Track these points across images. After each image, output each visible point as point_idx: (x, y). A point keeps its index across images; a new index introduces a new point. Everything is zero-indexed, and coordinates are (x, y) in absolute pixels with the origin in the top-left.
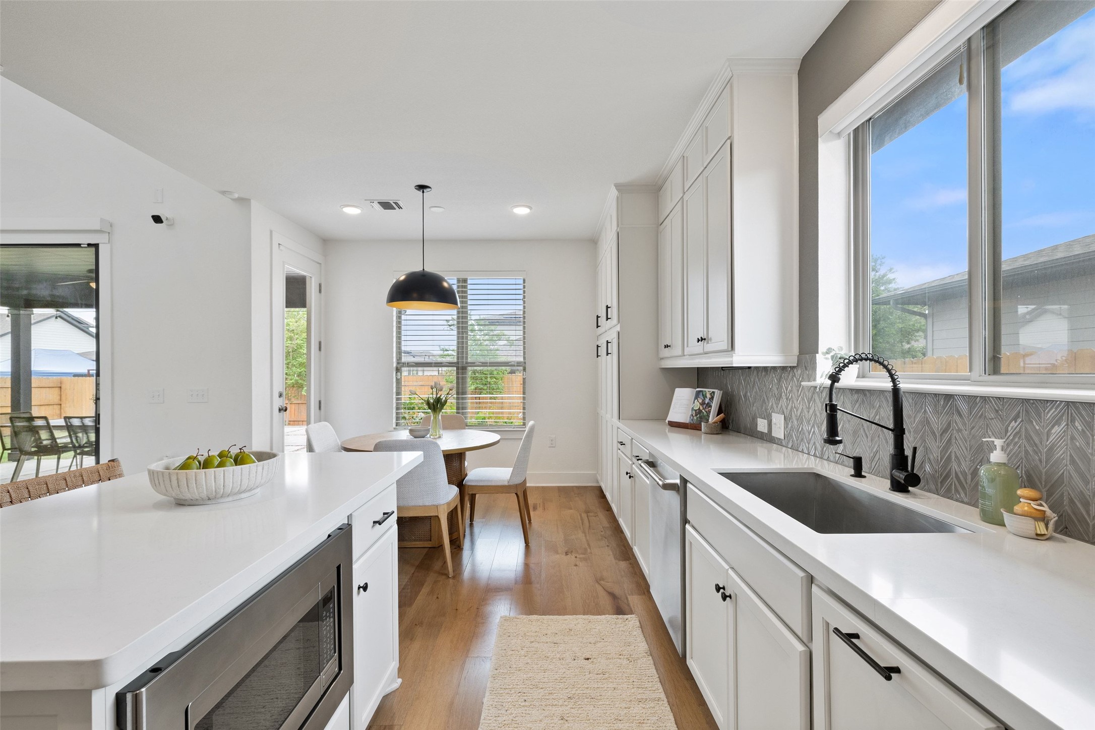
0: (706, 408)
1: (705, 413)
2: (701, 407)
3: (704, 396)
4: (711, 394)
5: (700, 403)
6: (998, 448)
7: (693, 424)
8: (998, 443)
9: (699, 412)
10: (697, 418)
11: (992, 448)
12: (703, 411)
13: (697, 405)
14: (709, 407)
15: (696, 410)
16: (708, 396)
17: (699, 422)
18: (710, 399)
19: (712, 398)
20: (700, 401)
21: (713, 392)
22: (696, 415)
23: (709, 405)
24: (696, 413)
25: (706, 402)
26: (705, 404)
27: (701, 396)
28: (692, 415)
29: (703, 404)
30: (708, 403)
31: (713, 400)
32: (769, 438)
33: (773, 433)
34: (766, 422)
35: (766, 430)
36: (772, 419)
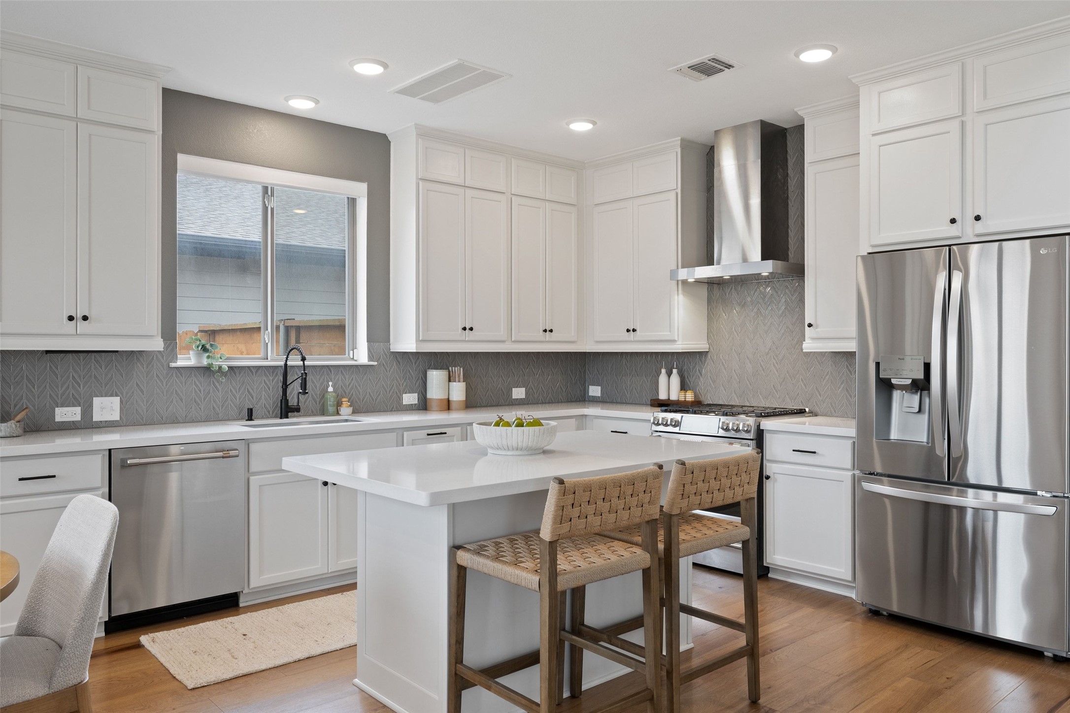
6: (330, 386)
8: (330, 383)
32: (87, 425)
33: (96, 418)
34: (78, 410)
35: (78, 418)
36: (91, 406)
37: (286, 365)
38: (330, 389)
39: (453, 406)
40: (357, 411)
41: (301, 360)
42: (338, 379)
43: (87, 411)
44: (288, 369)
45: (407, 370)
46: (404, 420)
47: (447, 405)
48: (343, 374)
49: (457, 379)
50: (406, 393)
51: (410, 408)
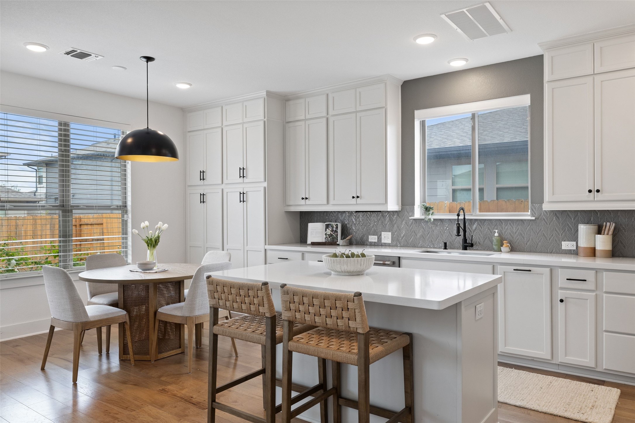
0: (335, 233)
1: (335, 236)
2: (331, 232)
3: (333, 227)
4: (336, 225)
5: (331, 231)
6: (496, 232)
7: (329, 242)
8: (496, 231)
9: (331, 235)
10: (331, 239)
11: (495, 232)
12: (334, 235)
13: (329, 232)
14: (336, 232)
15: (329, 235)
16: (335, 226)
17: (332, 241)
18: (336, 228)
19: (337, 228)
20: (331, 229)
21: (337, 224)
22: (329, 237)
23: (337, 232)
24: (329, 236)
25: (334, 230)
26: (334, 231)
27: (330, 226)
28: (327, 238)
29: (332, 231)
30: (335, 230)
31: (338, 228)
32: (379, 244)
33: (383, 241)
34: (376, 237)
35: (376, 241)
36: (381, 235)
37: (464, 218)
38: (496, 234)
39: (597, 253)
40: (513, 250)
41: (457, 215)
42: (508, 229)
43: (379, 238)
44: (466, 221)
45: (566, 223)
46: (562, 261)
47: (593, 252)
48: (511, 225)
49: (606, 232)
50: (565, 241)
51: (569, 253)
